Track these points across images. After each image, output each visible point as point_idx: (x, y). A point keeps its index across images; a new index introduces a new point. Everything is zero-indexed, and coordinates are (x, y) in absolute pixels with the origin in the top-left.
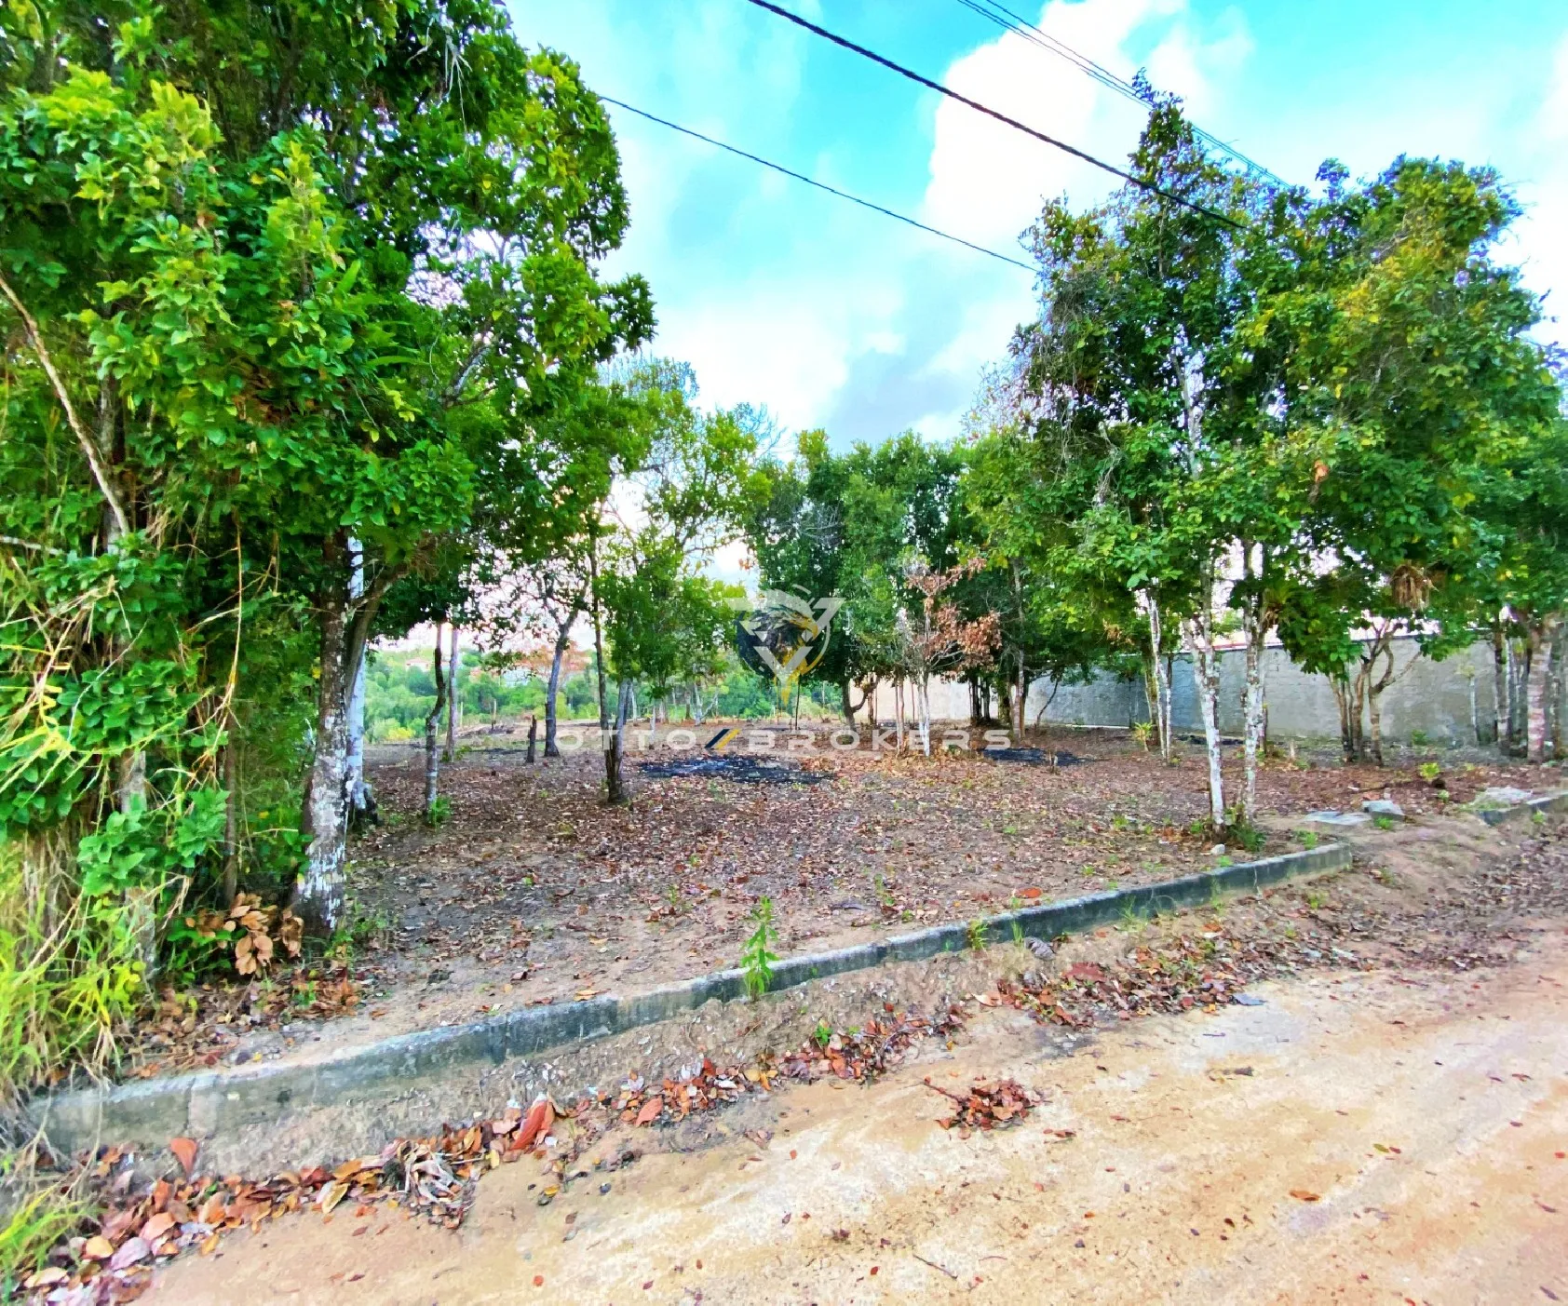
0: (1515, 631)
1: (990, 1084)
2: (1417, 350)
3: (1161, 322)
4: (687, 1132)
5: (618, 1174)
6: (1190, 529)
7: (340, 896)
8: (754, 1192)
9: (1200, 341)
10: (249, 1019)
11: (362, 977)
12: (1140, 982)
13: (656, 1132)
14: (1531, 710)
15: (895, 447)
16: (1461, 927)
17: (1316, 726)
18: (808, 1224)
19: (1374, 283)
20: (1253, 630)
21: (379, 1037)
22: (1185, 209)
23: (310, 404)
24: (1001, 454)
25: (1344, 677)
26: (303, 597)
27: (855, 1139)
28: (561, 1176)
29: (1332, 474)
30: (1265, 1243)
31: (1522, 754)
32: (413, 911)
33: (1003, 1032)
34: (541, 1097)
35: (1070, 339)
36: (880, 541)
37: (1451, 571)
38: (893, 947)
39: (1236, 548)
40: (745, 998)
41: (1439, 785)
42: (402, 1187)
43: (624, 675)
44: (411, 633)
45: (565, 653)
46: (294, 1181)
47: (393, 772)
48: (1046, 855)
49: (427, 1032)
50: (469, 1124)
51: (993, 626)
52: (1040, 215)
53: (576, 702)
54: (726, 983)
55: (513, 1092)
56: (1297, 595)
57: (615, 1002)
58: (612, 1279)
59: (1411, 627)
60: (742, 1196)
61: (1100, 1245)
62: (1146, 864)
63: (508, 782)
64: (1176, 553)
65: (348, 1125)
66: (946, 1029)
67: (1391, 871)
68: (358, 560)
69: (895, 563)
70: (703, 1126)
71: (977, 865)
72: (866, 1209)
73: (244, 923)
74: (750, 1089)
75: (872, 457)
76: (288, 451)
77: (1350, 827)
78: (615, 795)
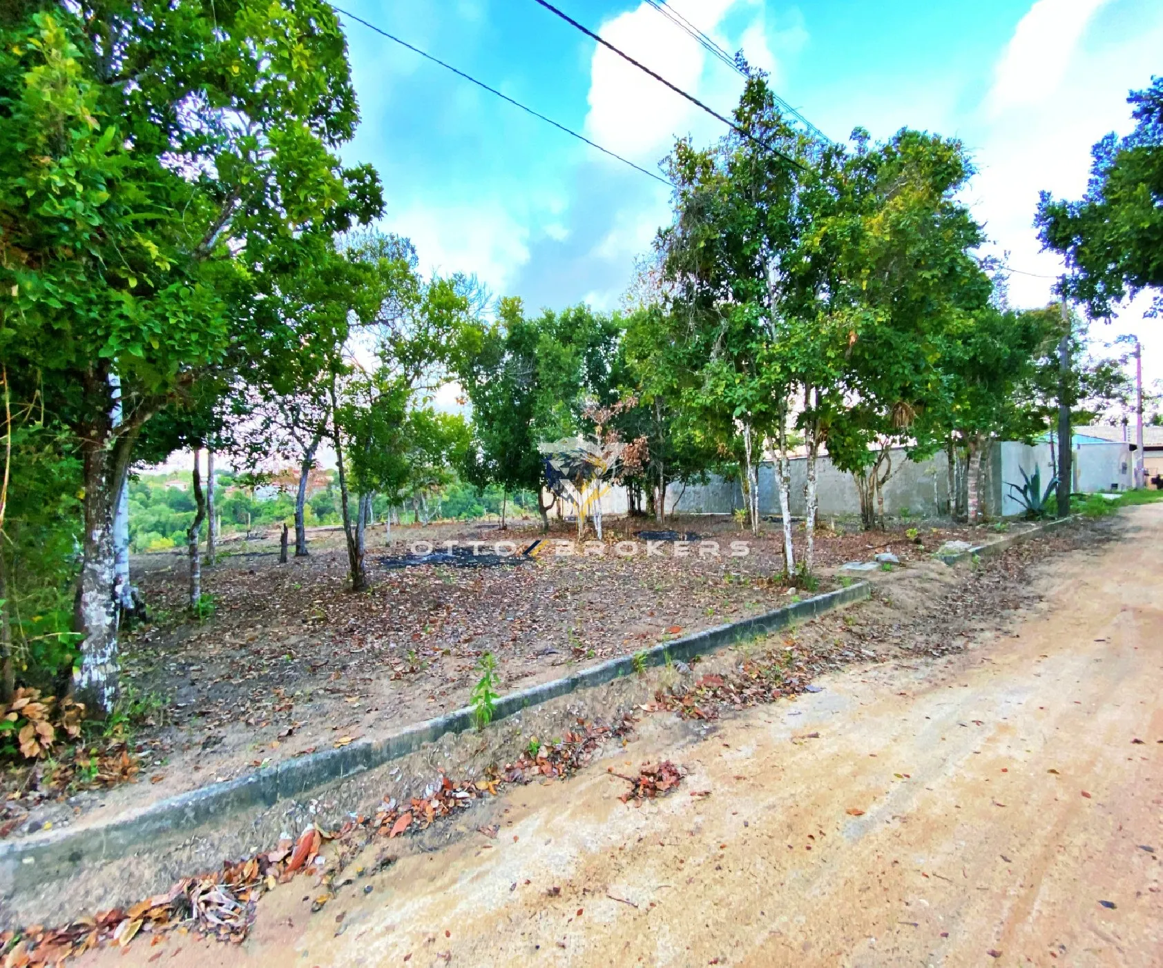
0: (961, 443)
1: (654, 766)
2: (911, 260)
3: (754, 233)
4: (432, 836)
5: (378, 877)
6: (773, 377)
7: (115, 684)
8: (487, 872)
9: (778, 247)
10: (37, 794)
11: (140, 750)
12: (746, 684)
13: (407, 840)
14: (970, 492)
15: (572, 315)
16: (934, 631)
17: (845, 508)
18: (529, 889)
19: (888, 213)
20: (811, 444)
21: (159, 798)
22: (769, 153)
23: (69, 252)
24: (648, 322)
25: (863, 474)
26: (66, 427)
27: (561, 820)
28: (329, 886)
29: (859, 339)
30: (834, 847)
31: (964, 521)
32: (184, 691)
33: (660, 729)
34: (310, 827)
35: (694, 240)
36: (564, 385)
37: (926, 405)
38: (583, 677)
39: (801, 389)
40: (474, 729)
41: (918, 542)
42: (190, 916)
43: (364, 488)
44: (169, 459)
45: (310, 473)
46: (92, 924)
47: (158, 576)
48: (683, 602)
49: (205, 789)
50: (247, 857)
51: (644, 446)
52: (673, 149)
53: (321, 512)
54: (458, 719)
55: (284, 826)
56: (837, 422)
57: (369, 745)
58: (378, 958)
59: (902, 442)
60: (478, 877)
61: (731, 866)
62: (747, 604)
63: (265, 579)
64: (764, 393)
65: (137, 873)
66: (621, 732)
67: (893, 598)
68: (117, 394)
69: (575, 400)
70: (445, 829)
71: (637, 614)
72: (572, 869)
73: (25, 713)
74: (480, 796)
75: (557, 320)
76: (48, 294)
77: (868, 572)
78: (358, 583)
